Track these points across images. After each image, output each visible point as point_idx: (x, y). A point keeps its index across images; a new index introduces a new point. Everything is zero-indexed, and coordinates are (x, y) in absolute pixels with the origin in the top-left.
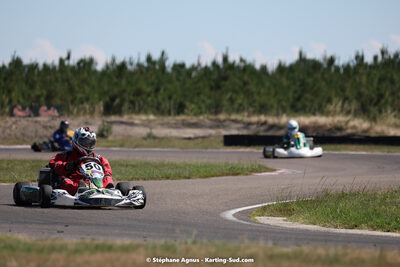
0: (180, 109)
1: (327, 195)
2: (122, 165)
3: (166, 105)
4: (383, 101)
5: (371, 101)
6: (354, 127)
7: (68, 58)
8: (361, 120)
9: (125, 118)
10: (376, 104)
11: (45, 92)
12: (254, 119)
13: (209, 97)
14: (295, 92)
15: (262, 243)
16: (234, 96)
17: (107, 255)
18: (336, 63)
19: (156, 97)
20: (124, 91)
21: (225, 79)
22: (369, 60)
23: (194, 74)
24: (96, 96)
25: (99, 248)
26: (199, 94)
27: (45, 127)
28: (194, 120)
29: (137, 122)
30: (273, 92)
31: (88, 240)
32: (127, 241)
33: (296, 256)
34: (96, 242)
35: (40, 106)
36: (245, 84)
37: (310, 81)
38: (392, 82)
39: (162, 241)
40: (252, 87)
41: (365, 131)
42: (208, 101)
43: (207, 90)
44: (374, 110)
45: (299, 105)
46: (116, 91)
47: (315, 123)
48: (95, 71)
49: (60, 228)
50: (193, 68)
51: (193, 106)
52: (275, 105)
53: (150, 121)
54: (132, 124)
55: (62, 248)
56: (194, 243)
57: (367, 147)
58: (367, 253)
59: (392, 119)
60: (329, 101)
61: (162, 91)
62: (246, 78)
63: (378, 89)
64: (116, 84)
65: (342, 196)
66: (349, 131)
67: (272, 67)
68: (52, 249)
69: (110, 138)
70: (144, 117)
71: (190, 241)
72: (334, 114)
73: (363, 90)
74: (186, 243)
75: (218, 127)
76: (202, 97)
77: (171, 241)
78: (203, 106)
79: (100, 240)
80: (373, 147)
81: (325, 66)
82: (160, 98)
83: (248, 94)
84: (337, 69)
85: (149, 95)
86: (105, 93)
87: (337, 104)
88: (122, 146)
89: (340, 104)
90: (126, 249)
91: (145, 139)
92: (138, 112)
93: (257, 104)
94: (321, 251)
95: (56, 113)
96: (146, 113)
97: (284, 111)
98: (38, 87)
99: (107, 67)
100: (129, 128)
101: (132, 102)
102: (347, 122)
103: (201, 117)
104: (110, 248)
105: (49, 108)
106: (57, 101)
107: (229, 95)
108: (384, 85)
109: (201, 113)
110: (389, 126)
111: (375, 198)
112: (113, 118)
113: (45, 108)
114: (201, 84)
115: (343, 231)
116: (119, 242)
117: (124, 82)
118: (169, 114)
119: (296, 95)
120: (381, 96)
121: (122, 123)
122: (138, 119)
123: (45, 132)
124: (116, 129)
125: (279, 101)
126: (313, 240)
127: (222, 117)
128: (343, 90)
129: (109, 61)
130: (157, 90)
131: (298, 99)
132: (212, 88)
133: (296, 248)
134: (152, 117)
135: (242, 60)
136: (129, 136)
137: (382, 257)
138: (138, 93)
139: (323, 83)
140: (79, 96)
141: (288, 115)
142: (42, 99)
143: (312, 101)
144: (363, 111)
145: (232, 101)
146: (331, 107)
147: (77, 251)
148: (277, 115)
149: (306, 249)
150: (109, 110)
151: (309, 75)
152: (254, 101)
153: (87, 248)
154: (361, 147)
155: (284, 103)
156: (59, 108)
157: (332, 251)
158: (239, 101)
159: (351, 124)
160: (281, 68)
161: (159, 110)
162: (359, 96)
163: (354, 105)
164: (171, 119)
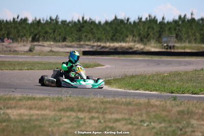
0: (64, 39)
1: (126, 76)
2: (39, 63)
3: (58, 38)
4: (149, 37)
5: (145, 36)
6: (137, 48)
7: (18, 17)
8: (140, 45)
9: (41, 43)
10: (146, 38)
11: (6, 32)
12: (95, 44)
13: (76, 35)
14: (113, 33)
15: (99, 97)
16: (87, 34)
17: (33, 102)
18: (130, 20)
19: (54, 34)
20: (40, 32)
21: (83, 27)
22: (144, 19)
23: (70, 25)
24: (29, 34)
25: (29, 99)
26: (72, 33)
27: (6, 47)
28: (70, 44)
29: (45, 45)
30: (103, 32)
31: (25, 95)
32: (42, 96)
33: (113, 102)
34: (28, 96)
35: (4, 38)
36: (92, 29)
37: (119, 28)
38: (153, 29)
39: (57, 96)
40: (94, 31)
41: (142, 49)
42: (76, 36)
43: (75, 31)
44: (145, 40)
45: (114, 38)
46: (36, 32)
47: (121, 46)
48: (28, 24)
49: (13, 90)
50: (70, 22)
51: (70, 38)
52: (104, 38)
53: (51, 45)
54: (44, 46)
55: (14, 99)
56: (70, 97)
57: (142, 56)
58: (143, 100)
59: (153, 45)
60: (127, 36)
61: (56, 32)
62: (92, 27)
63: (147, 32)
64: (37, 29)
65: (132, 77)
66: (135, 49)
67: (103, 22)
68: (10, 99)
69: (34, 52)
70: (48, 43)
71: (68, 96)
72: (129, 42)
73: (141, 32)
74: (67, 97)
75: (80, 47)
76: (73, 34)
77: (60, 96)
78: (74, 38)
79: (30, 95)
80: (145, 56)
81: (126, 22)
82: (55, 35)
83: (93, 33)
84: (130, 23)
85: (51, 34)
86: (32, 33)
87: (130, 38)
88: (39, 55)
89: (132, 38)
90: (41, 99)
91: (49, 52)
92: (46, 41)
93: (96, 38)
94: (124, 100)
95: (11, 41)
96: (49, 41)
97: (108, 40)
98: (3, 30)
99: (33, 21)
100: (42, 47)
101: (44, 37)
102: (134, 46)
103: (73, 43)
104: (34, 99)
105: (8, 39)
106: (12, 36)
107: (85, 34)
108: (150, 30)
109: (73, 41)
110: (152, 47)
111: (146, 77)
112: (36, 43)
113: (6, 39)
114: (73, 29)
115: (133, 91)
116: (38, 96)
117: (40, 28)
118: (59, 42)
119: (113, 34)
120: (148, 35)
121: (39, 45)
122: (46, 44)
123: (6, 49)
124: (37, 48)
125: (106, 36)
126: (120, 95)
127: (82, 43)
128: (133, 32)
129: (34, 19)
130: (54, 32)
131: (114, 36)
132: (77, 31)
133: (113, 99)
134: (52, 43)
135: (90, 19)
136: (42, 51)
137: (149, 102)
138: (46, 33)
139: (124, 29)
140: (22, 34)
141: (110, 42)
142: (5, 35)
143: (120, 37)
144: (141, 41)
145: (86, 36)
146: (128, 39)
147: (20, 100)
148: (105, 42)
149: (117, 99)
150: (34, 40)
151: (119, 25)
152: (95, 36)
153: (24, 98)
154: (140, 56)
155: (108, 37)
156: (13, 39)
157: (128, 100)
158: (89, 36)
159: (136, 46)
160: (106, 23)
161: (55, 40)
162: (140, 35)
163: (137, 39)
164: (60, 44)
